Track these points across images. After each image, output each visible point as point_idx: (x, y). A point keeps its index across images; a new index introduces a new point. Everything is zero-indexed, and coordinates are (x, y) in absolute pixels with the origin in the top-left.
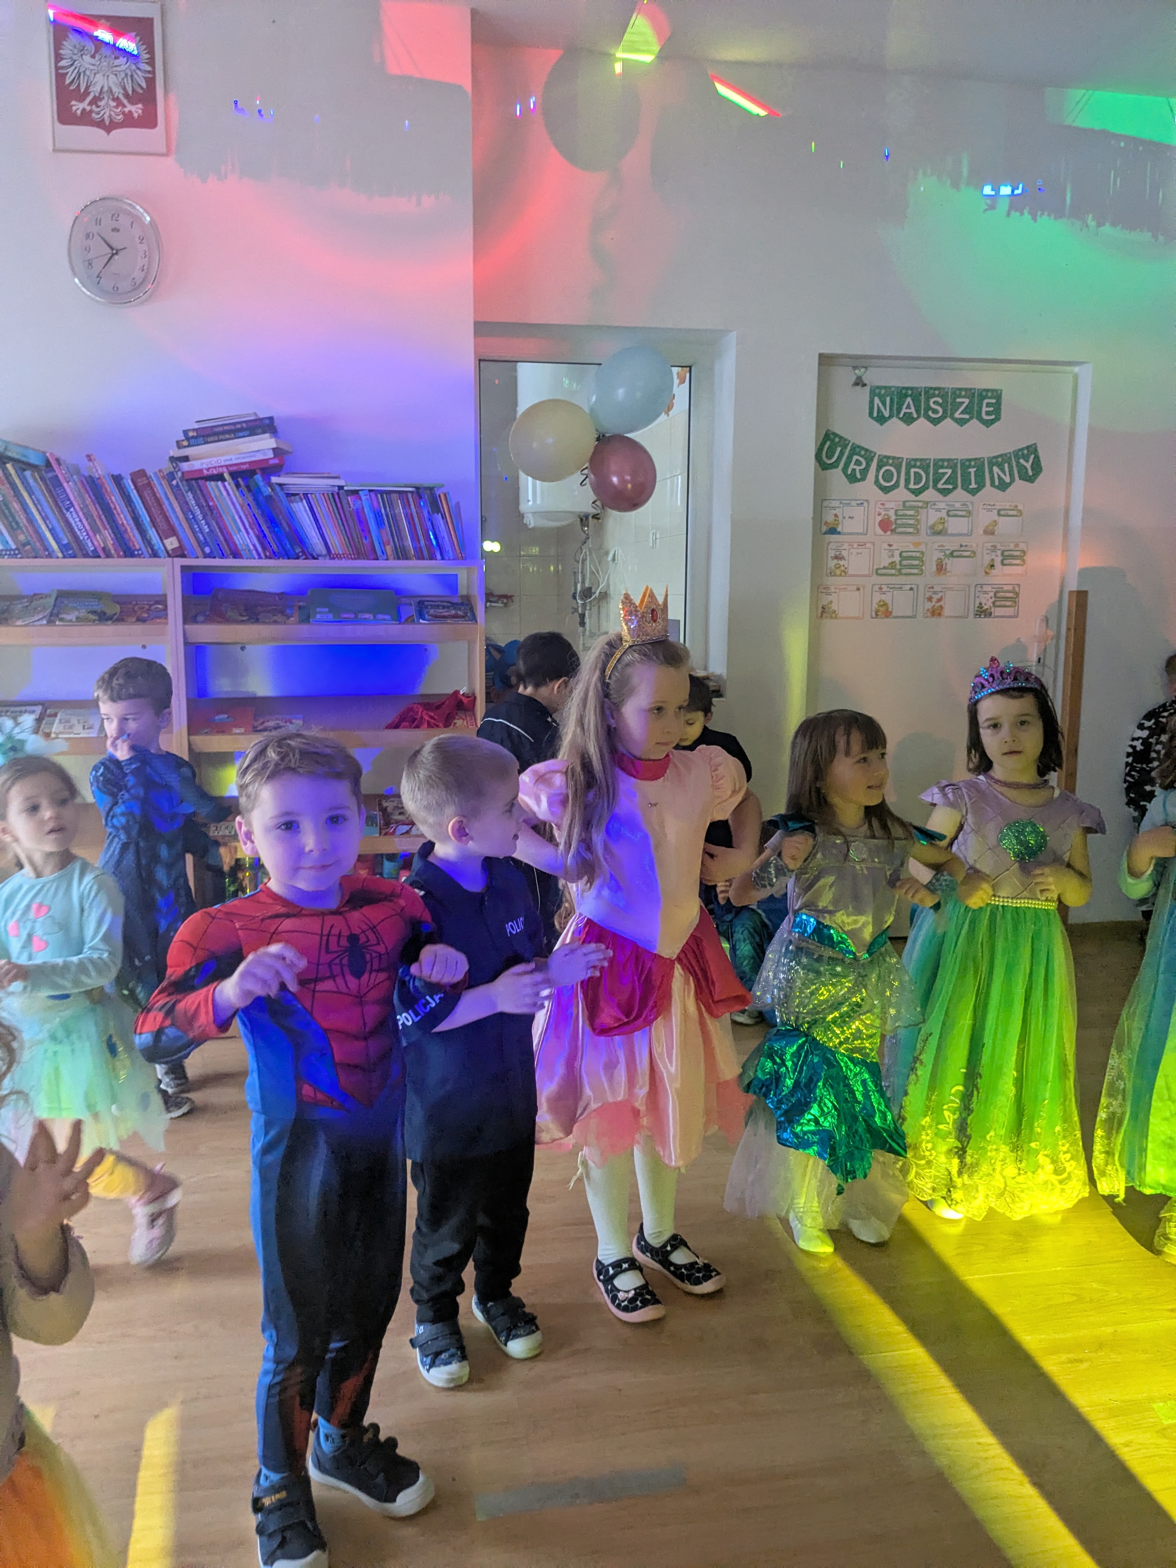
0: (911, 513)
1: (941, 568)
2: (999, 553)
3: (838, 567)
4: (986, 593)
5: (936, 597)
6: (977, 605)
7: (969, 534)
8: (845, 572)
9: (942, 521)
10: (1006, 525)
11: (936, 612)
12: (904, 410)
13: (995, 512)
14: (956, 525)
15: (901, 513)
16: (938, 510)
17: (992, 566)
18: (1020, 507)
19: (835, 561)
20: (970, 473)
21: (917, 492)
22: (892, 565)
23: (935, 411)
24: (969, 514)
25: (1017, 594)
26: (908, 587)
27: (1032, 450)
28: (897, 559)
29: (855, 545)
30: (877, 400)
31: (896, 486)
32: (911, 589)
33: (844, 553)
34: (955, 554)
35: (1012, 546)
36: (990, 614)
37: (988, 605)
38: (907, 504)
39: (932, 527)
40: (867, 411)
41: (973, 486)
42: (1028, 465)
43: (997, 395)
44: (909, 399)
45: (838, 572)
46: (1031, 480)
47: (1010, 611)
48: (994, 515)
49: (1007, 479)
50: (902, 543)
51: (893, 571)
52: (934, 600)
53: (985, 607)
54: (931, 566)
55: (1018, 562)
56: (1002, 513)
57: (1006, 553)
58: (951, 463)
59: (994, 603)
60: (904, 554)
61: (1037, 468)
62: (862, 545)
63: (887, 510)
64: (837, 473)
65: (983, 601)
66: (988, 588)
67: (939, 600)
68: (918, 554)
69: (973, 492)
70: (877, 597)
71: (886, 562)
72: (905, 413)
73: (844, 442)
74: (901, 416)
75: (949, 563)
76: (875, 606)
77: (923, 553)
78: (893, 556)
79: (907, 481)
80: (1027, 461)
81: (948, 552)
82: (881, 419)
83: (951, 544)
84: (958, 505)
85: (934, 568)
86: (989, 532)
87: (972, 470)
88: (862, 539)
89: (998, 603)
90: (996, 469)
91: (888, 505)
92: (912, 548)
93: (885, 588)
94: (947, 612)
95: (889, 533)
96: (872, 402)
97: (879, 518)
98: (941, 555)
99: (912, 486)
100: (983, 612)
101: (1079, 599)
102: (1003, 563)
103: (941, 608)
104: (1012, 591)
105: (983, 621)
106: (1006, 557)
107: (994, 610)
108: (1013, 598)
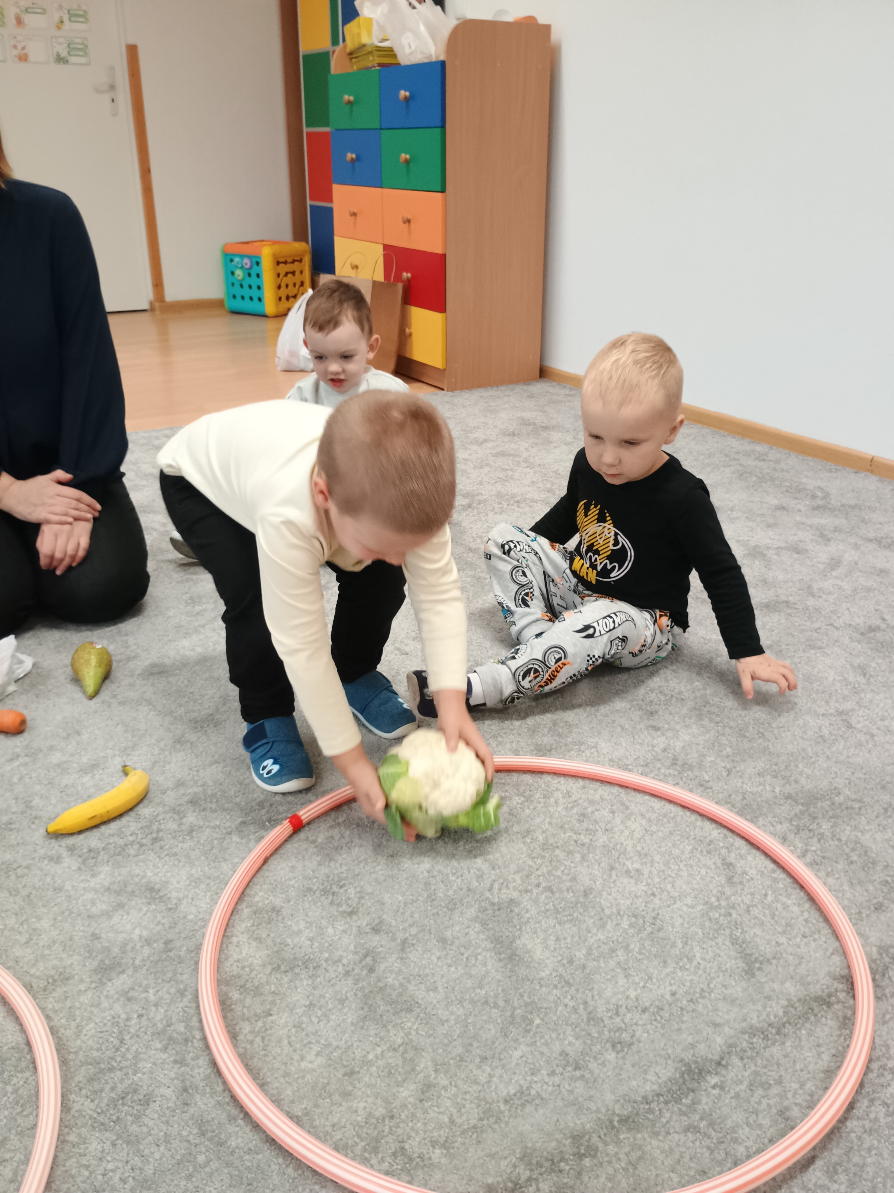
1: (19, 22)
2: (66, 12)
4: (60, 44)
5: (20, 46)
6: (55, 53)
11: (23, 58)
17: (62, 22)
25: (86, 46)
34: (30, 10)
35: (75, 7)
36: (67, 61)
37: (64, 54)
47: (83, 60)
52: (19, 48)
53: (62, 56)
54: (11, 20)
55: (81, 19)
57: (72, 12)
59: (69, 53)
65: (60, 51)
66: (61, 40)
67: (23, 48)
75: (28, 19)
81: (23, 9)
85: (14, 21)
89: (72, 53)
94: (32, 58)
98: (17, 11)
100: (60, 60)
101: (132, 51)
102: (70, 20)
103: (26, 55)
104: (82, 44)
105: (62, 67)
106: (72, 15)
107: (69, 58)
108: (84, 50)
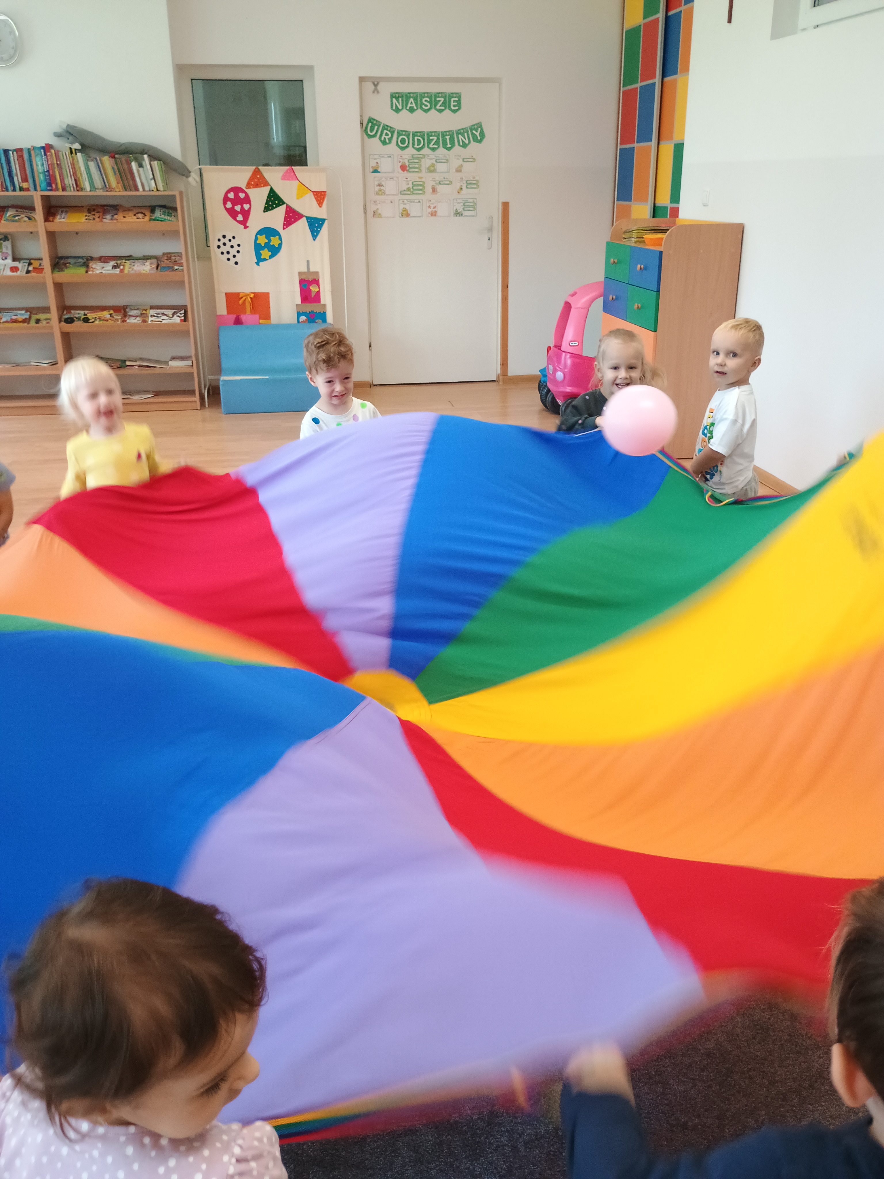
0: (417, 161)
1: (434, 190)
2: (465, 182)
3: (380, 190)
4: (459, 203)
5: (432, 206)
6: (455, 209)
7: (448, 172)
8: (384, 193)
9: (433, 165)
10: (468, 167)
11: (434, 214)
12: (409, 105)
13: (461, 160)
14: (441, 167)
15: (411, 161)
16: (431, 159)
17: (461, 189)
18: (474, 157)
19: (379, 187)
20: (446, 139)
21: (419, 150)
22: (408, 189)
23: (426, 106)
24: (447, 161)
25: (475, 204)
26: (417, 201)
27: (480, 125)
28: (411, 186)
29: (388, 179)
30: (394, 100)
31: (407, 147)
32: (419, 202)
33: (383, 183)
34: (441, 183)
35: (472, 179)
36: (462, 215)
38: (415, 156)
39: (428, 168)
40: (390, 106)
41: (449, 146)
42: (478, 134)
43: (459, 96)
44: (411, 100)
45: (380, 193)
46: (480, 141)
47: (472, 213)
48: (460, 162)
49: (467, 142)
50: (413, 177)
51: (409, 193)
52: (432, 208)
53: (459, 211)
54: (428, 189)
55: (475, 186)
56: (465, 160)
57: (468, 182)
58: (437, 134)
59: (464, 209)
60: (414, 183)
61: (482, 135)
62: (392, 178)
63: (404, 159)
64: (376, 140)
65: (458, 208)
66: (459, 201)
67: (434, 208)
68: (421, 183)
69: (449, 149)
70: (402, 206)
71: (405, 187)
72: (410, 107)
73: (378, 124)
74: (408, 108)
75: (440, 188)
76: (401, 211)
77: (424, 182)
78: (408, 184)
79: (413, 145)
80: (477, 132)
81: (438, 182)
82: (397, 110)
83: (438, 177)
84: (441, 156)
85: (431, 190)
86: (459, 170)
87: (448, 137)
88: (392, 175)
89: (466, 209)
90: (460, 136)
91: (404, 157)
92: (418, 180)
93: (405, 201)
94: (439, 214)
95: (405, 172)
96: (392, 101)
97: (400, 164)
98: (434, 184)
99: (416, 146)
100: (458, 214)
101: (506, 206)
102: (467, 188)
103: (436, 212)
104: (473, 202)
105: (458, 218)
106: (469, 184)
107: (463, 212)
108: (474, 207)
